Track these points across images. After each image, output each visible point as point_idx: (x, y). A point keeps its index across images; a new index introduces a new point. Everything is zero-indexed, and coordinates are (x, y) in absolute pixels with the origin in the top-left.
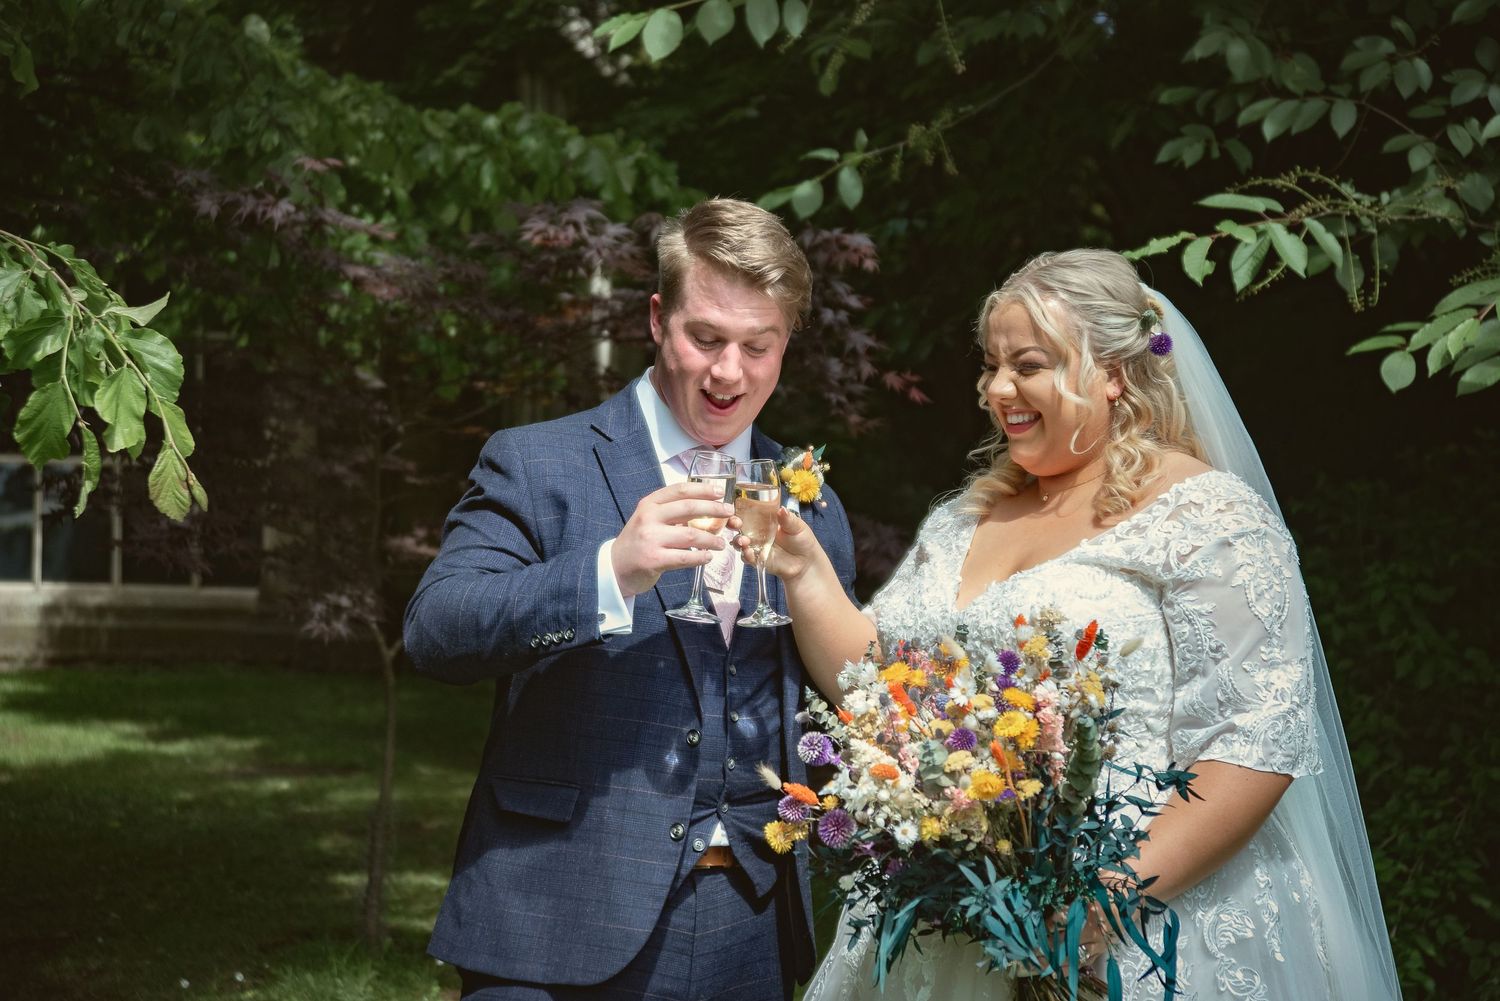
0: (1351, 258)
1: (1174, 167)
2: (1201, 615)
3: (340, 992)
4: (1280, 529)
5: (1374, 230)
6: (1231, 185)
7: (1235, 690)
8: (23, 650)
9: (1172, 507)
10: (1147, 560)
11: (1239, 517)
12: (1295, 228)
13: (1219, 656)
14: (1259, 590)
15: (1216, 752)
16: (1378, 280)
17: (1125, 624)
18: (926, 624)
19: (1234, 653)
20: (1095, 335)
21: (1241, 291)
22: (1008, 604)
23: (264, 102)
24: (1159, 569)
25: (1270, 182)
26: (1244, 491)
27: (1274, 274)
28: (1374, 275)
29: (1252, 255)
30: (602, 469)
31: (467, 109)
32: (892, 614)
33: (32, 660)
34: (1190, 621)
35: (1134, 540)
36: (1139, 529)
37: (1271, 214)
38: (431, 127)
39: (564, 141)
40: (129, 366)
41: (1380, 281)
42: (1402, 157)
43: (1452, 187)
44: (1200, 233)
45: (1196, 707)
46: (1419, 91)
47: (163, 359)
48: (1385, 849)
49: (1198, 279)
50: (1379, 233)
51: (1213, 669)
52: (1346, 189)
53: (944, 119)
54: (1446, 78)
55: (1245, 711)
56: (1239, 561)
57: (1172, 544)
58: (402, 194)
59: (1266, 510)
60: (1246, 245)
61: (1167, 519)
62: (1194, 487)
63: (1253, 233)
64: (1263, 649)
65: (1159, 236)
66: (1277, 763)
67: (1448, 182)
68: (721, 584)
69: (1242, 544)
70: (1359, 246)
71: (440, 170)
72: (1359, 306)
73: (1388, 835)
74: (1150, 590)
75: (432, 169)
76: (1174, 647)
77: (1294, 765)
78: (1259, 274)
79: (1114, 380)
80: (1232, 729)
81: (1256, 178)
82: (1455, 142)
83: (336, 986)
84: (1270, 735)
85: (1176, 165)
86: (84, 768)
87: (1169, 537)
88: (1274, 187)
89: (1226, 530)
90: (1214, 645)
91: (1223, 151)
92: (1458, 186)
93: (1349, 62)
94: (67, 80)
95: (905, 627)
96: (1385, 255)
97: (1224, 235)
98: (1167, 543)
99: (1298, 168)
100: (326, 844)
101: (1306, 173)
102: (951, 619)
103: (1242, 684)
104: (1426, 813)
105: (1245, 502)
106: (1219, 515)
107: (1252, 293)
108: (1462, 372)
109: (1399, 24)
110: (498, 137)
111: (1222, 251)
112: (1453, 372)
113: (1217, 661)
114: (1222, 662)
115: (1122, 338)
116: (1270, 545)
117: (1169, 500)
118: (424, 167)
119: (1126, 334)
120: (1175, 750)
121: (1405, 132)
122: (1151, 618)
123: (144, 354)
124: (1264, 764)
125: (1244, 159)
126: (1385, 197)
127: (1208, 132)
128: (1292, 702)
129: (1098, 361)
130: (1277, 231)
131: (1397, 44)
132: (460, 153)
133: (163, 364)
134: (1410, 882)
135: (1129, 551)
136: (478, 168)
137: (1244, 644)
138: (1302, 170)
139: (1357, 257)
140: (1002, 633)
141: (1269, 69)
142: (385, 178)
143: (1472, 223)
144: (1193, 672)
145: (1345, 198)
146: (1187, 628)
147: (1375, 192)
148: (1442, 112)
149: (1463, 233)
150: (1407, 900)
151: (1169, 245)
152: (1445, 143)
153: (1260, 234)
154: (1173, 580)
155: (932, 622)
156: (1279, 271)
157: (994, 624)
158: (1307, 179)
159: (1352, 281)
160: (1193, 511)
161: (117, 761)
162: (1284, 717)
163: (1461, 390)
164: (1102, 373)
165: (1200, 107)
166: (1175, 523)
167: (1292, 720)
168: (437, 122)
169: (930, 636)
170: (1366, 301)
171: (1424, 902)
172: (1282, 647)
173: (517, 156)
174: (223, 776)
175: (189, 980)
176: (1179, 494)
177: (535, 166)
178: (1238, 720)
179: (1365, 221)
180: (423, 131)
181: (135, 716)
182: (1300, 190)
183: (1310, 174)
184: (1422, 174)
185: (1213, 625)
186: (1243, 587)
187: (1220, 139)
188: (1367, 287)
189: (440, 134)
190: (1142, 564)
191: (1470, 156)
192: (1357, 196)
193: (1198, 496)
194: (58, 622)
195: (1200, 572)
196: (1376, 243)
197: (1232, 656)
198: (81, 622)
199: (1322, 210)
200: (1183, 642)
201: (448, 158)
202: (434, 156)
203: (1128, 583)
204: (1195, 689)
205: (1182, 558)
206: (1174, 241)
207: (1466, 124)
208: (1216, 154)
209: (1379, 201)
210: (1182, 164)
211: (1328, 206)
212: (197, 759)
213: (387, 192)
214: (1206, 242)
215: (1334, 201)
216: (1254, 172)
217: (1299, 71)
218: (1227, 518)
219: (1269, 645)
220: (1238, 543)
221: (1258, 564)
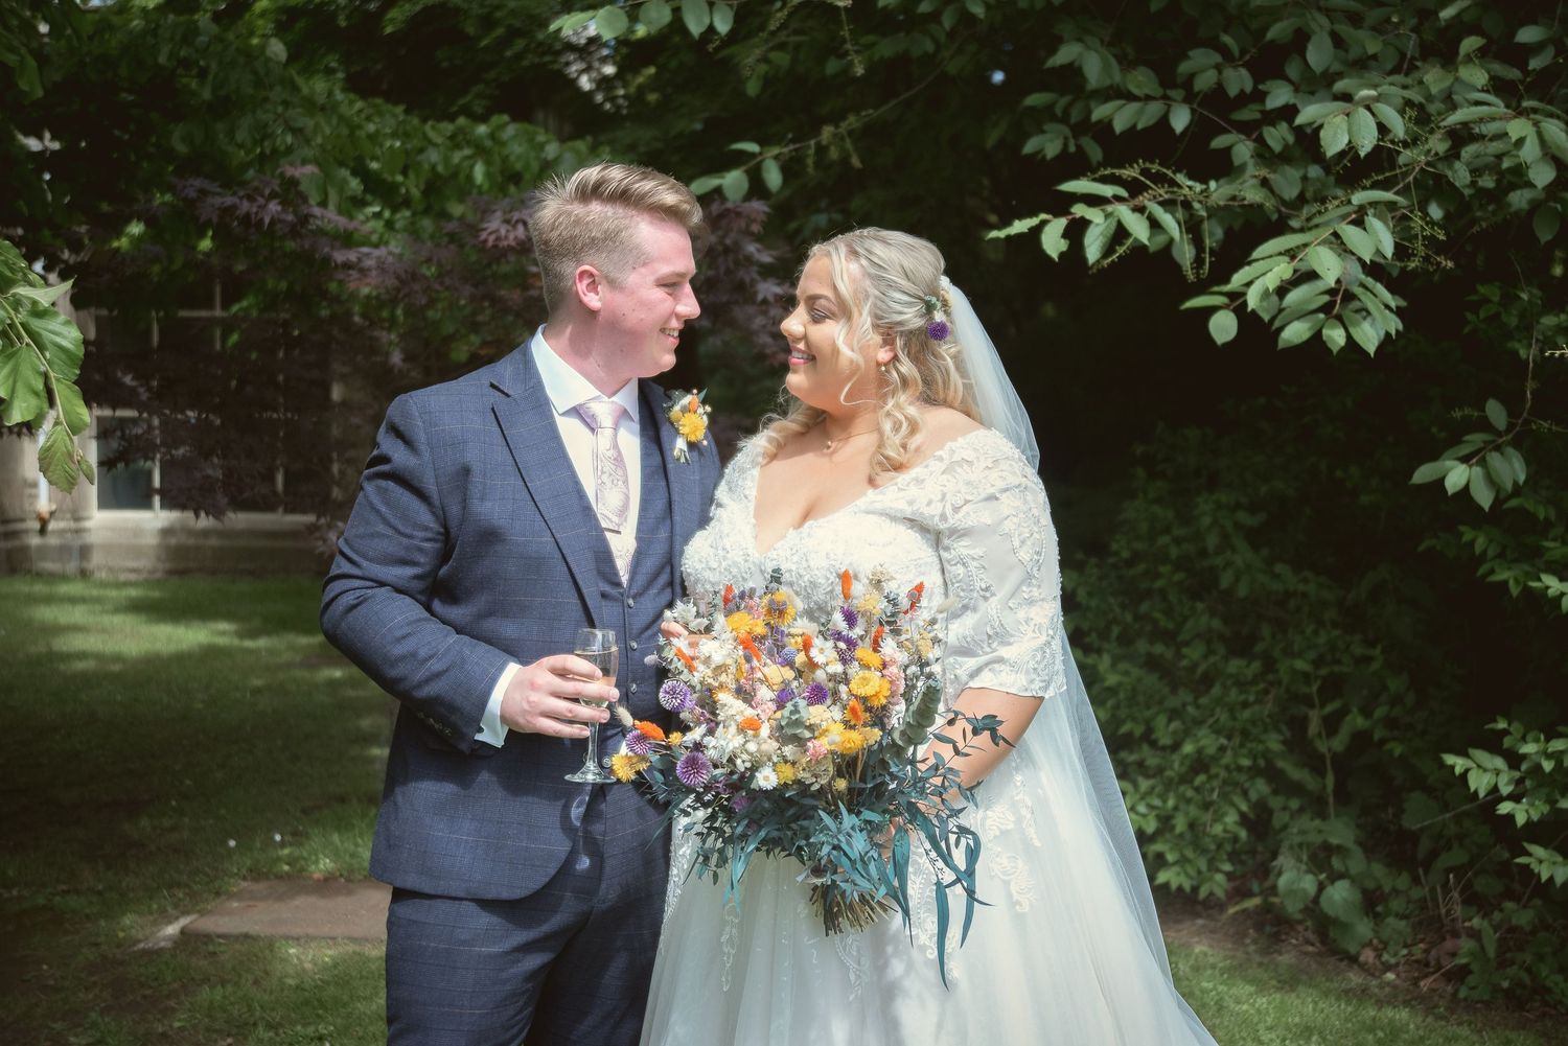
0: (1185, 236)
1: (1037, 159)
2: (974, 559)
3: (360, 849)
4: (1036, 480)
5: (1204, 214)
6: (1085, 175)
7: (1002, 625)
8: (145, 563)
9: (947, 462)
10: (927, 511)
11: (1004, 474)
12: (1140, 210)
13: (988, 594)
14: (1022, 537)
15: (986, 680)
16: (1207, 256)
17: (908, 567)
18: (730, 566)
19: (1002, 592)
20: (879, 303)
21: (1093, 265)
22: (805, 550)
23: (280, 109)
24: (937, 519)
25: (1117, 172)
26: (1008, 448)
27: (1121, 250)
28: (1204, 252)
29: (1102, 234)
30: (501, 427)
31: (462, 121)
32: (697, 557)
33: (153, 571)
34: (964, 564)
35: (913, 491)
36: (919, 481)
37: (1118, 199)
38: (431, 134)
39: (542, 146)
40: (27, 344)
41: (1210, 257)
42: (1227, 152)
43: (1268, 176)
44: (1057, 215)
45: (969, 639)
46: (1242, 92)
47: (64, 337)
48: (1210, 727)
49: (1055, 256)
50: (1209, 217)
51: (983, 605)
52: (1180, 178)
53: (852, 121)
54: (1261, 87)
55: (1010, 644)
56: (1006, 512)
57: (948, 496)
58: (416, 193)
59: (1025, 465)
60: (1097, 225)
61: (943, 473)
62: (966, 446)
63: (1102, 215)
64: (1024, 588)
65: (1021, 217)
66: (1035, 689)
67: (1264, 172)
68: (619, 525)
69: (1008, 498)
70: (1193, 227)
71: (440, 169)
72: (1192, 277)
73: (1212, 715)
74: (928, 536)
75: (433, 168)
76: (950, 586)
77: (1046, 688)
78: (1108, 251)
79: (888, 348)
80: (1000, 660)
81: (1105, 169)
82: (1271, 142)
83: (356, 845)
84: (1032, 664)
85: (1040, 156)
86: (181, 658)
87: (945, 490)
88: (1120, 176)
89: (993, 486)
90: (984, 586)
91: (1079, 147)
92: (1272, 176)
93: (1184, 68)
94: (131, 98)
95: (710, 569)
96: (1213, 234)
97: (1078, 216)
98: (944, 496)
99: (1141, 161)
100: (366, 723)
101: (1148, 165)
102: (754, 562)
103: (1008, 620)
104: (1242, 697)
105: (1007, 458)
106: (987, 472)
107: (1103, 267)
108: (1281, 329)
109: (1227, 39)
110: (488, 143)
111: (1076, 231)
112: (1274, 328)
113: (986, 599)
114: (991, 599)
115: (901, 313)
116: (1029, 498)
117: (944, 456)
118: (426, 166)
119: (906, 310)
120: (948, 674)
121: (1229, 132)
122: (930, 560)
123: (44, 333)
124: (1026, 690)
125: (1095, 153)
126: (1213, 185)
127: (1066, 131)
128: (1048, 635)
129: (876, 327)
130: (1124, 212)
131: (1223, 56)
132: (457, 157)
133: (65, 343)
134: (1229, 753)
135: (911, 503)
136: (472, 167)
137: (1008, 587)
138: (1144, 163)
139: (1190, 236)
140: (801, 576)
141: (1117, 77)
142: (400, 178)
143: (1283, 209)
144: (965, 608)
145: (1180, 187)
146: (960, 570)
147: (1204, 180)
148: (1258, 116)
149: (1275, 217)
150: (1227, 768)
151: (1029, 226)
152: (1261, 141)
153: (1107, 216)
154: (949, 529)
155: (735, 564)
156: (1124, 248)
157: (794, 568)
158: (1148, 170)
159: (1185, 254)
160: (965, 466)
161: (209, 653)
162: (1042, 649)
163: (1281, 344)
164: (878, 339)
165: (1058, 111)
166: (950, 477)
167: (1048, 651)
168: (439, 131)
169: (734, 577)
170: (1198, 274)
171: (1240, 769)
172: (1039, 586)
173: (505, 160)
174: (289, 665)
175: (235, 840)
176: (953, 452)
177: (518, 166)
178: (1004, 652)
179: (1196, 205)
180: (425, 137)
181: (228, 616)
182: (1142, 179)
183: (1150, 166)
184: (1242, 168)
185: (984, 567)
186: (1008, 536)
187: (1075, 137)
188: (1198, 261)
189: (439, 140)
190: (922, 513)
191: (1280, 154)
192: (1190, 183)
193: (969, 455)
194: (173, 541)
195: (970, 522)
196: (1206, 226)
197: (999, 596)
198: (191, 541)
199: (1161, 196)
200: (957, 582)
201: (446, 160)
202: (434, 156)
203: (910, 531)
204: (967, 623)
205: (956, 509)
206: (1033, 222)
207: (1278, 127)
208: (1072, 149)
209: (1208, 188)
210: (1044, 157)
211: (1166, 193)
212: (271, 652)
213: (403, 191)
214: (1062, 223)
215: (1171, 189)
216: (1105, 164)
217: (1141, 80)
218: (994, 475)
219: (1029, 585)
220: (1004, 497)
221: (1021, 515)
